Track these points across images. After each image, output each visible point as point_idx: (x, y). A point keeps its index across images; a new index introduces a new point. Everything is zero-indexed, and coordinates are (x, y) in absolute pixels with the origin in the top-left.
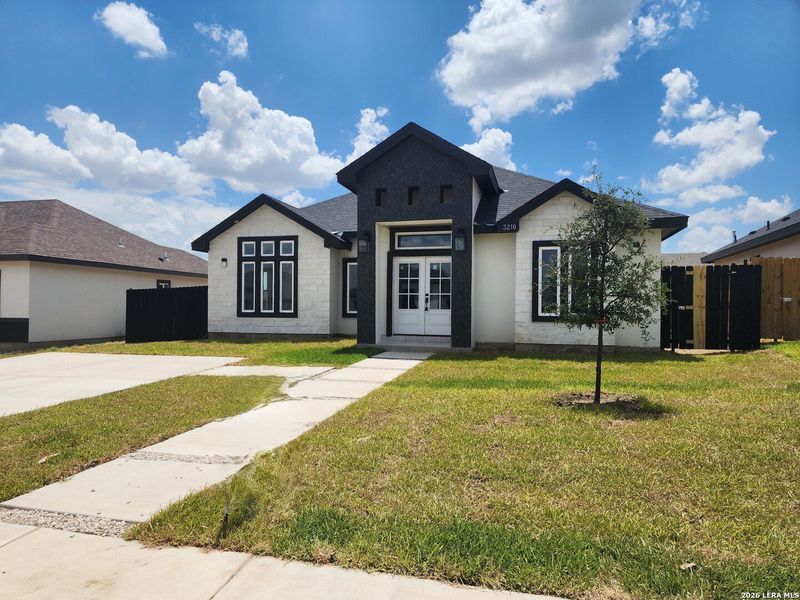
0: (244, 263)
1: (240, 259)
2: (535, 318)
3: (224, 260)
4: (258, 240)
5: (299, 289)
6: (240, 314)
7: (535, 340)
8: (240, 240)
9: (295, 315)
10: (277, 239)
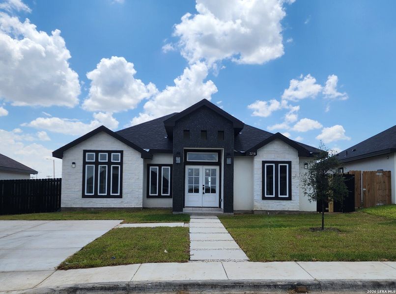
0: (87, 165)
1: (85, 163)
2: (264, 198)
3: (74, 163)
4: (97, 152)
5: (124, 181)
6: (84, 196)
7: (264, 209)
8: (85, 152)
9: (120, 196)
10: (110, 152)
